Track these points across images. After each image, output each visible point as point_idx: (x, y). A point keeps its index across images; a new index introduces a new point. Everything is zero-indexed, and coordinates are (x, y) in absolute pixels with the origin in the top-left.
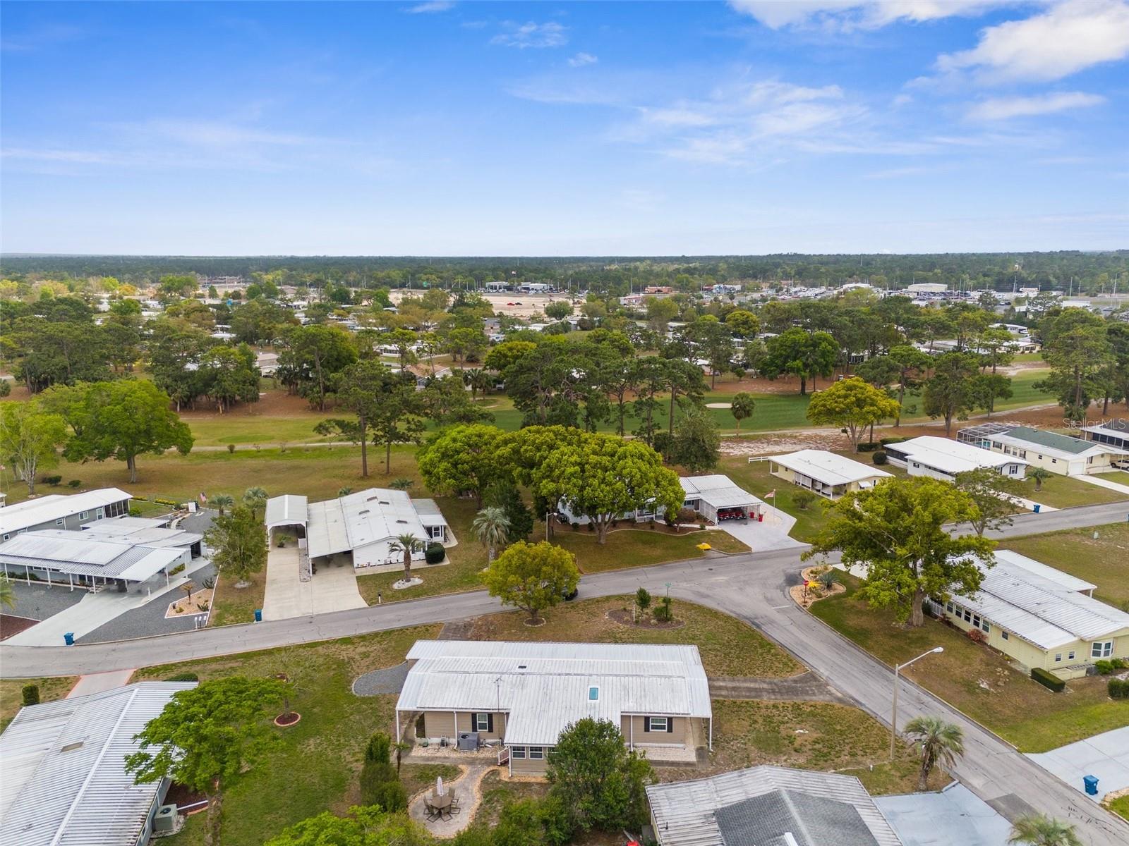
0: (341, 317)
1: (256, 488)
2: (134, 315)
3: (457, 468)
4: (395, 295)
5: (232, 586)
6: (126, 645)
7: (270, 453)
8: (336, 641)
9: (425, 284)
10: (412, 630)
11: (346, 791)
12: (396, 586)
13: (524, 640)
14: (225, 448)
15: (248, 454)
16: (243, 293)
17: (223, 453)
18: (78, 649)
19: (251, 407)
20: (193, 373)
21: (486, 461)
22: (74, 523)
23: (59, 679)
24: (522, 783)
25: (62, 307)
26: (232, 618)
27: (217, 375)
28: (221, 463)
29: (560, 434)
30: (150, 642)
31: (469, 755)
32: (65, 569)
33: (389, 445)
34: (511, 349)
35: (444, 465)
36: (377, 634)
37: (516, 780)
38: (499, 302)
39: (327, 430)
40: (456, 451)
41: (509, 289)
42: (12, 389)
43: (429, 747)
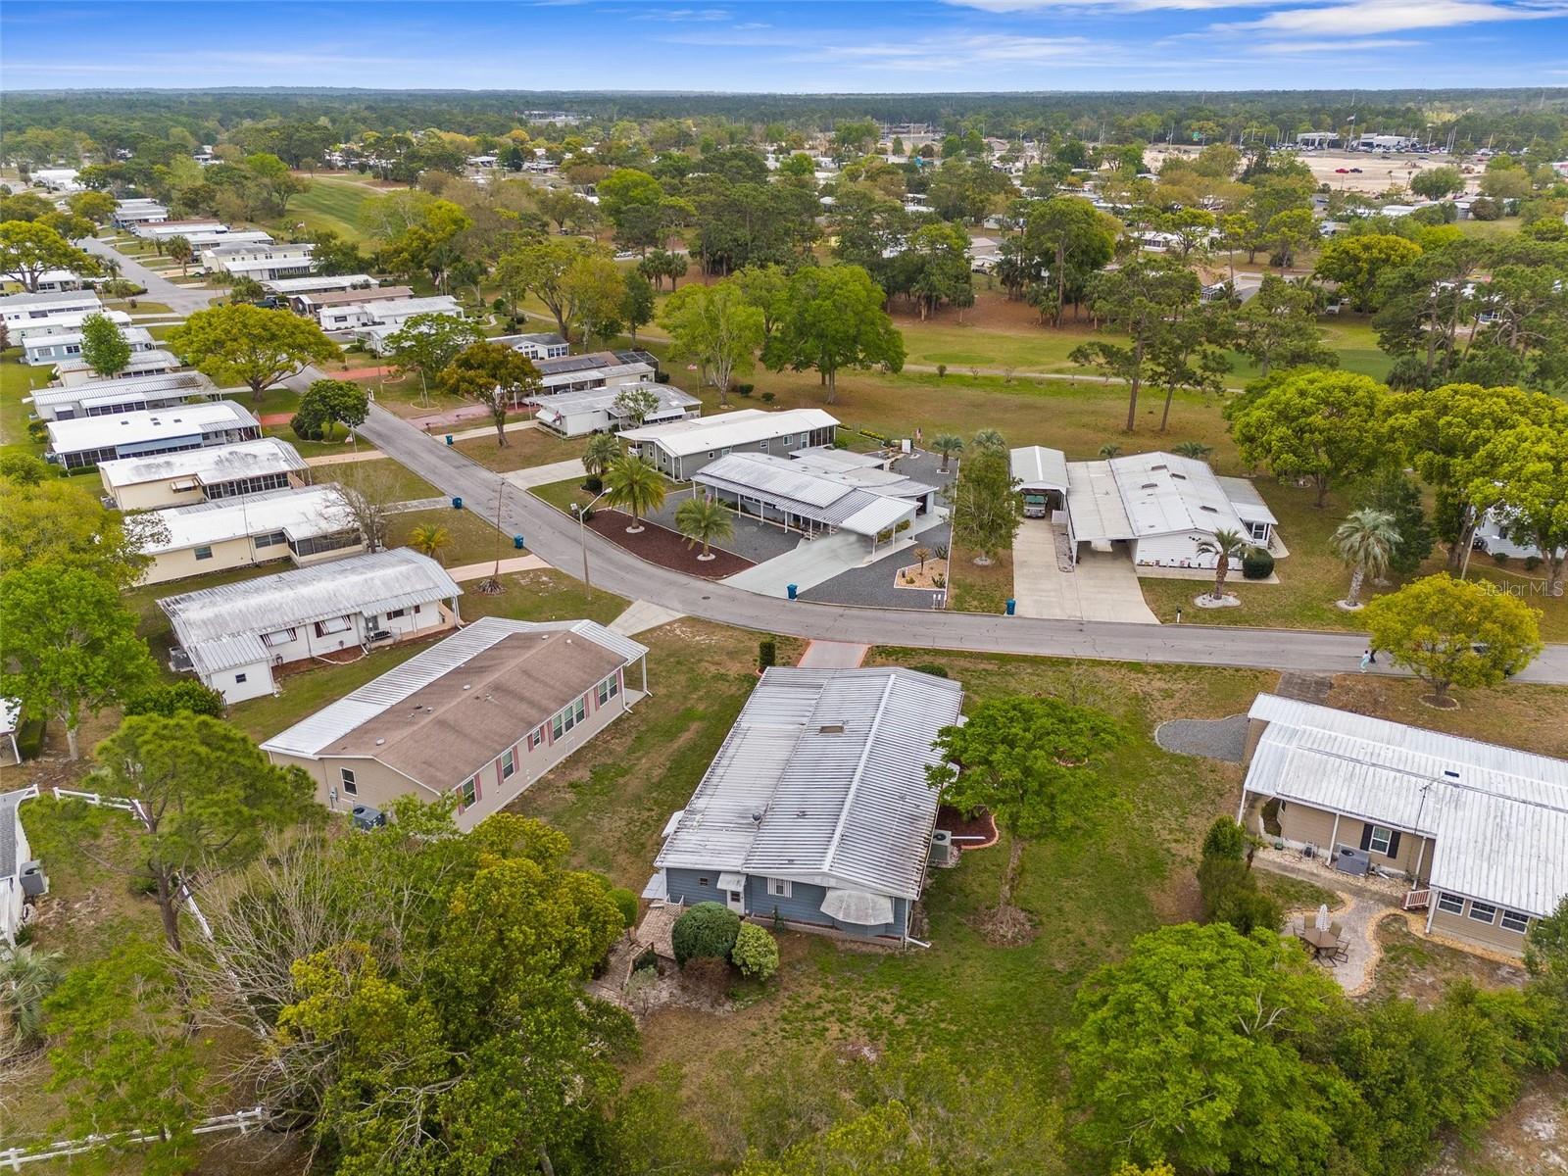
0: (1073, 187)
1: (990, 431)
2: (807, 176)
3: (1301, 439)
4: (1154, 154)
5: (970, 560)
6: (854, 612)
7: (991, 381)
8: (1121, 665)
9: (1196, 137)
10: (1232, 672)
11: (1166, 878)
12: (1199, 601)
13: (1423, 727)
14: (933, 369)
15: (963, 381)
16: (938, 147)
17: (930, 376)
18: (803, 606)
19: (961, 314)
20: (891, 260)
21: (1355, 432)
22: (780, 447)
23: (788, 639)
24: (1448, 948)
25: (735, 162)
26: (975, 603)
27: (923, 265)
28: (928, 388)
29: (1518, 404)
30: (880, 614)
31: (1351, 879)
32: (783, 506)
33: (1172, 389)
34: (1367, 248)
35: (1282, 430)
36: (1179, 667)
37: (1438, 940)
38: (1322, 166)
39: (1086, 357)
40: (1303, 411)
41: (1334, 144)
42: (690, 268)
43: (1285, 852)
